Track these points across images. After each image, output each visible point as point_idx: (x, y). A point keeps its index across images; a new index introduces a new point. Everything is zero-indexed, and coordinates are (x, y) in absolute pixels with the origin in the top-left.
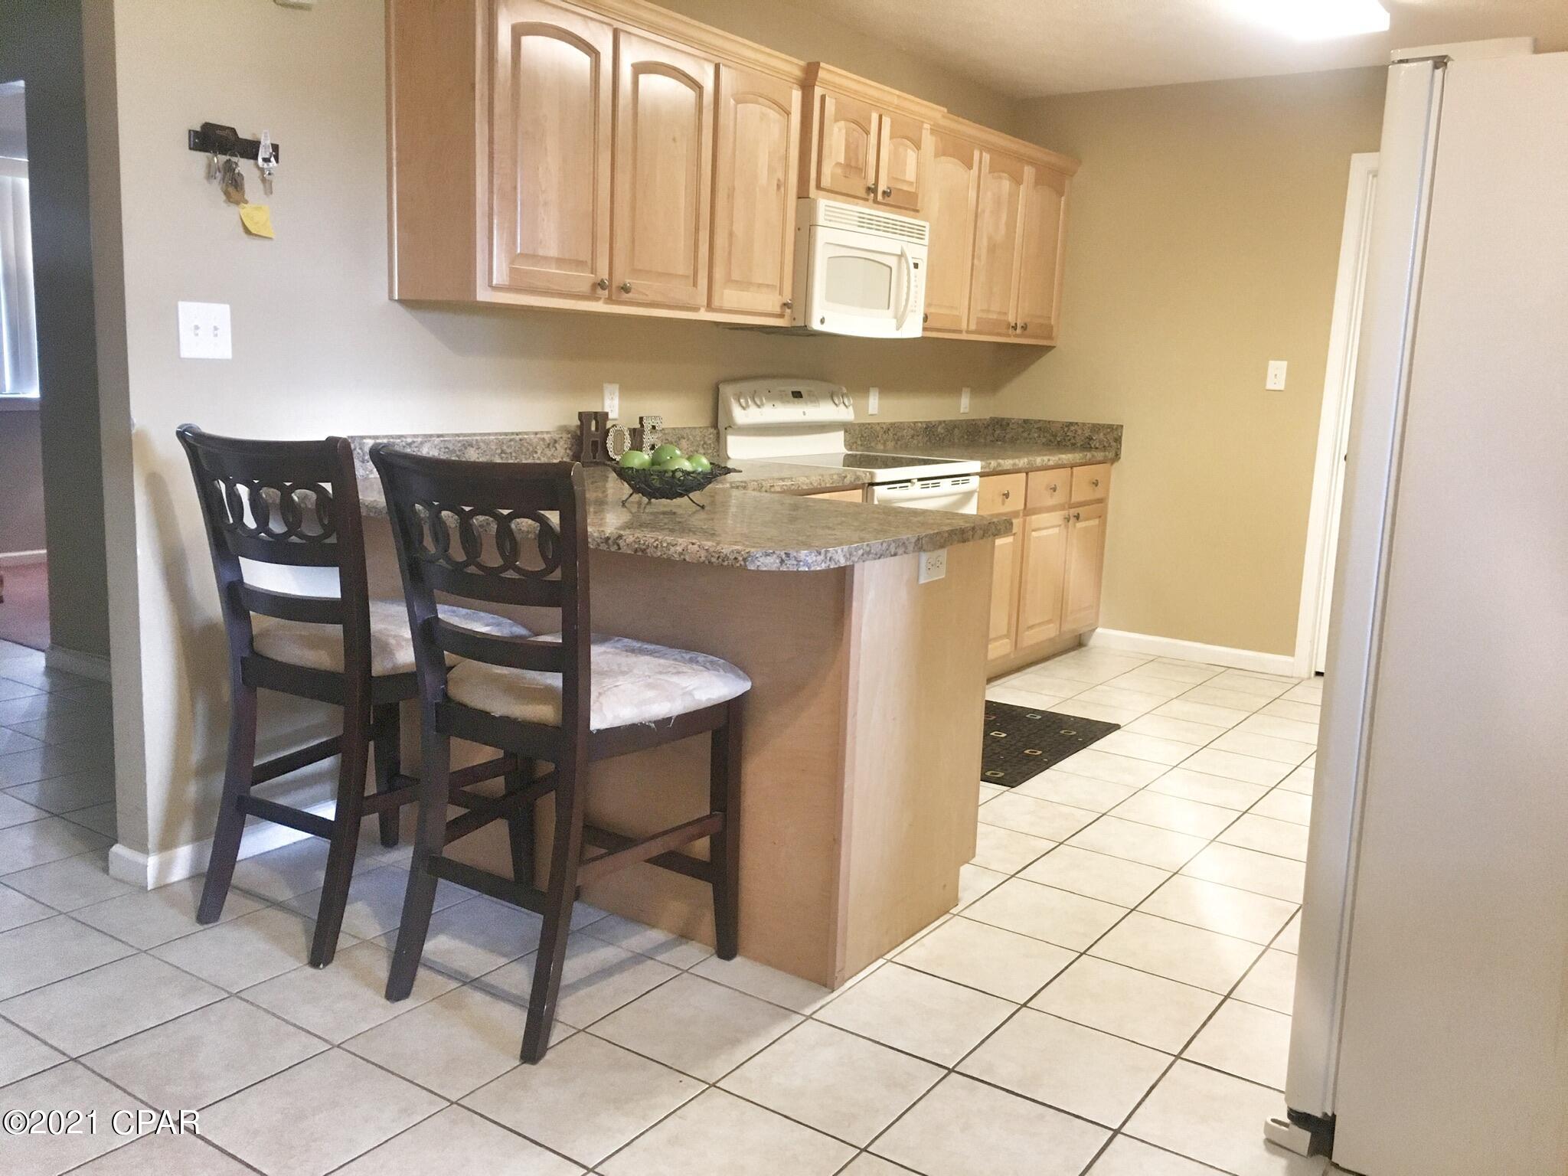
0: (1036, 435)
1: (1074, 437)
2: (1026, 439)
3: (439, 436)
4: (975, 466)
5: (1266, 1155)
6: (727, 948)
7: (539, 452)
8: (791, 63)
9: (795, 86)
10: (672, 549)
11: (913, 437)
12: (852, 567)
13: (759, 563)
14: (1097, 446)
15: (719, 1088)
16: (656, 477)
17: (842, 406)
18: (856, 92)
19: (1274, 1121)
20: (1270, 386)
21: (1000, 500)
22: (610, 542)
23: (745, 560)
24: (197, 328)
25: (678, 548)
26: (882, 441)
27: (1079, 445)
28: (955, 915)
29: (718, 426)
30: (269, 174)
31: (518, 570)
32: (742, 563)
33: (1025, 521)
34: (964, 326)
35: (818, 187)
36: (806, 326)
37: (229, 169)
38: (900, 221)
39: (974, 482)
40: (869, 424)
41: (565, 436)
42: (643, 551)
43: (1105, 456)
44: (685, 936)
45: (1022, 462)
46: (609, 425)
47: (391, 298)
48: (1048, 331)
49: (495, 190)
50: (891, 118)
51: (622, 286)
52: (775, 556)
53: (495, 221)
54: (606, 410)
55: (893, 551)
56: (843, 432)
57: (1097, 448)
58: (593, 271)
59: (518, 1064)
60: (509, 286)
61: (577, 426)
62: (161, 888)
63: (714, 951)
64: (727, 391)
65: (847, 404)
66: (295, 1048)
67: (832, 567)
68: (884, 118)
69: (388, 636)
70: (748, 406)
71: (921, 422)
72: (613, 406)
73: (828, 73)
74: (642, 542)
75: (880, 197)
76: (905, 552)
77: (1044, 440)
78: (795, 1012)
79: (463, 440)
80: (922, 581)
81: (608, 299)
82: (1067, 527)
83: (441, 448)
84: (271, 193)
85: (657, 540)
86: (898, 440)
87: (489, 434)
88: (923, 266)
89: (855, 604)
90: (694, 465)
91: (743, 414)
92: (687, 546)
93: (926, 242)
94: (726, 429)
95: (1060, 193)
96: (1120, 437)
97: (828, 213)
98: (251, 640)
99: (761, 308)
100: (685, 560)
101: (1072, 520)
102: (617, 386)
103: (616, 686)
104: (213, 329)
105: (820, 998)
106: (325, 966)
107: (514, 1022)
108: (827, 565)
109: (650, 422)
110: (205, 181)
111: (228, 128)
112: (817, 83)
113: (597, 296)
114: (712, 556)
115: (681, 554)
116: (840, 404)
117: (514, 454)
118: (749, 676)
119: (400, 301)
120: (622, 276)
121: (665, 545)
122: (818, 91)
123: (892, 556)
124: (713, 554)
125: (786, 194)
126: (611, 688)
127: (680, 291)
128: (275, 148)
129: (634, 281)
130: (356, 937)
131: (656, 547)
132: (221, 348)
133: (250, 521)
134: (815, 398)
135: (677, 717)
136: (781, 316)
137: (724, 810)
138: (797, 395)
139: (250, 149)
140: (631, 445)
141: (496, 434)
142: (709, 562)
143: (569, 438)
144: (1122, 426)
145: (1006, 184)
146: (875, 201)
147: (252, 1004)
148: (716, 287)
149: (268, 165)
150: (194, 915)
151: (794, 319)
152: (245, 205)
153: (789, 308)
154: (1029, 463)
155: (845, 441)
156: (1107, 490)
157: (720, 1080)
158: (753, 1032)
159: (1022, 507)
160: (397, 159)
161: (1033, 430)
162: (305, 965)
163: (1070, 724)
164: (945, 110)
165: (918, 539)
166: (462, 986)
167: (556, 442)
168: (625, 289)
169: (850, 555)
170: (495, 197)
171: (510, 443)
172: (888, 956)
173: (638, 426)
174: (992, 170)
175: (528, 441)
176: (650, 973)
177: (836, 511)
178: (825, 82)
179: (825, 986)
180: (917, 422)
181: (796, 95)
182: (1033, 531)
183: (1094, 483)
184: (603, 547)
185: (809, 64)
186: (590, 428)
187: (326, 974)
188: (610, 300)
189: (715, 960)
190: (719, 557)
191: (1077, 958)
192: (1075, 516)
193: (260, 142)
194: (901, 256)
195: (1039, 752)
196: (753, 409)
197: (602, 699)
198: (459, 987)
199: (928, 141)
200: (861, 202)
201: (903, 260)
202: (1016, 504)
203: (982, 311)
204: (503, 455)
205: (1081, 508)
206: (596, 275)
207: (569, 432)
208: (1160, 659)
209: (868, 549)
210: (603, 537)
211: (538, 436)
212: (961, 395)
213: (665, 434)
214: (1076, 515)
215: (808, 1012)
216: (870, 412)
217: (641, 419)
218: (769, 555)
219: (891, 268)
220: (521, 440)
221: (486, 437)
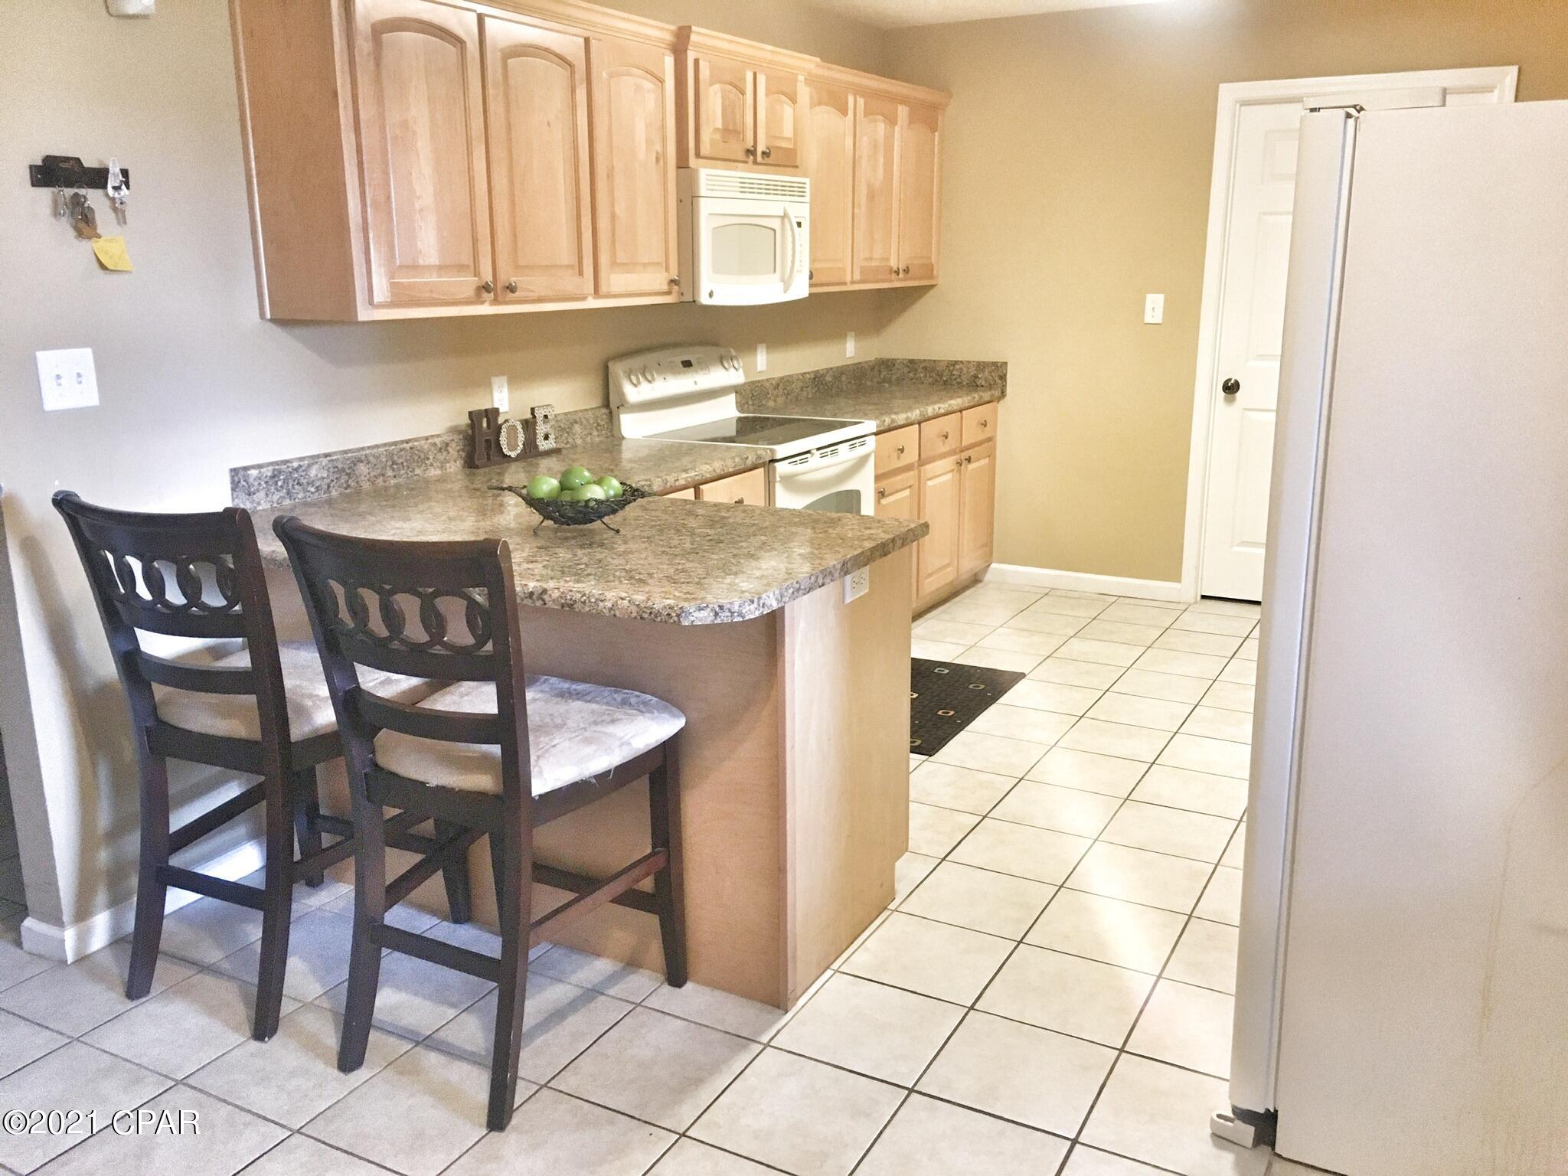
0: (922, 375)
1: (960, 376)
2: (912, 379)
3: (326, 455)
4: (870, 425)
5: (1215, 1151)
6: (676, 976)
7: (431, 457)
8: (662, 29)
9: (667, 51)
10: (601, 604)
11: (802, 390)
12: (783, 608)
13: (692, 619)
14: (983, 384)
15: (689, 1137)
16: (568, 507)
17: (732, 369)
18: (729, 52)
19: (1219, 1116)
20: (1148, 319)
21: (896, 454)
22: (534, 597)
23: (678, 616)
24: (58, 377)
25: (606, 604)
26: (772, 398)
27: (965, 383)
28: (893, 911)
29: (610, 405)
30: (122, 203)
31: (445, 645)
32: (676, 619)
33: (920, 472)
34: (848, 278)
35: (698, 155)
36: (694, 301)
37: (77, 202)
38: (781, 181)
39: (871, 442)
40: (759, 381)
41: (455, 436)
42: (571, 606)
43: (992, 395)
44: (632, 964)
45: (915, 414)
46: (500, 420)
47: (262, 315)
48: (929, 270)
49: (369, 203)
50: (765, 75)
51: (507, 285)
52: (709, 610)
53: (371, 235)
54: (496, 406)
55: (820, 581)
56: (734, 394)
57: (982, 386)
58: (476, 273)
59: (486, 1132)
60: (391, 302)
61: (468, 425)
62: (82, 959)
63: (663, 978)
64: (618, 369)
65: (736, 366)
66: (254, 1138)
67: (765, 613)
68: (758, 75)
69: (303, 695)
70: (639, 382)
71: (809, 373)
72: (503, 399)
73: (699, 36)
74: (569, 597)
75: (759, 159)
76: (832, 580)
77: (930, 380)
78: (753, 1041)
79: (352, 457)
80: (848, 600)
81: (494, 299)
82: (959, 471)
83: (329, 468)
84: (125, 223)
85: (584, 595)
86: (788, 394)
87: (377, 446)
88: (806, 224)
89: (787, 640)
90: (605, 488)
91: (634, 392)
92: (617, 602)
93: (807, 199)
94: (618, 408)
95: (933, 129)
96: (1005, 375)
97: (709, 182)
98: (155, 708)
99: (647, 288)
100: (615, 615)
101: (965, 463)
102: (505, 378)
103: (555, 746)
104: (76, 375)
105: (774, 1023)
106: (270, 1038)
107: (477, 1085)
108: (760, 612)
109: (543, 412)
110: (53, 219)
111: (72, 158)
112: (690, 48)
113: (483, 299)
114: (644, 612)
115: (611, 609)
116: (730, 367)
117: (405, 464)
118: (683, 712)
119: (273, 320)
120: (507, 275)
121: (593, 600)
122: (691, 56)
123: (820, 587)
124: (645, 610)
125: (665, 163)
126: (548, 749)
127: (569, 282)
128: (125, 173)
129: (520, 279)
130: (296, 1000)
131: (584, 603)
132: (88, 395)
133: (143, 591)
134: (704, 365)
135: (617, 768)
136: (669, 293)
137: (666, 843)
138: (687, 364)
139: (98, 178)
140: (525, 438)
141: (385, 445)
142: (641, 618)
143: (461, 440)
144: (1006, 363)
145: (881, 127)
146: (755, 162)
147: (201, 1091)
148: (603, 274)
149: (119, 194)
150: (121, 990)
151: (682, 294)
152: (98, 240)
153: (676, 285)
154: (921, 415)
155: (736, 403)
156: (995, 430)
157: (689, 1129)
158: (714, 1069)
159: (917, 459)
160: (256, 170)
161: (919, 370)
162: (248, 1039)
163: (977, 676)
164: (818, 60)
165: (844, 565)
166: (416, 1046)
167: (447, 445)
168: (511, 289)
169: (782, 596)
170: (369, 210)
171: (400, 453)
172: (835, 966)
173: (529, 416)
174: (866, 114)
175: (419, 448)
176: (604, 1012)
177: (754, 525)
178: (699, 45)
179: (778, 1007)
180: (805, 373)
181: (669, 61)
182: (929, 479)
183: (982, 424)
184: (528, 602)
185: (680, 28)
186: (482, 426)
187: (274, 1044)
188: (496, 301)
189: (666, 988)
190: (651, 613)
191: (1016, 948)
192: (966, 459)
193: (108, 169)
194: (784, 217)
195: (952, 713)
196: (644, 385)
197: (542, 762)
198: (413, 1048)
199: (804, 93)
200: (741, 165)
201: (786, 220)
202: (911, 456)
203: (866, 259)
204: (395, 466)
205: (971, 451)
206: (480, 278)
207: (460, 432)
208: (1053, 592)
209: (798, 586)
210: (526, 591)
211: (430, 441)
212: (846, 340)
213: (557, 421)
214: (967, 457)
215: (765, 1039)
216: (759, 369)
217: (533, 410)
218: (703, 610)
219: (774, 230)
220: (411, 448)
221: (375, 451)
